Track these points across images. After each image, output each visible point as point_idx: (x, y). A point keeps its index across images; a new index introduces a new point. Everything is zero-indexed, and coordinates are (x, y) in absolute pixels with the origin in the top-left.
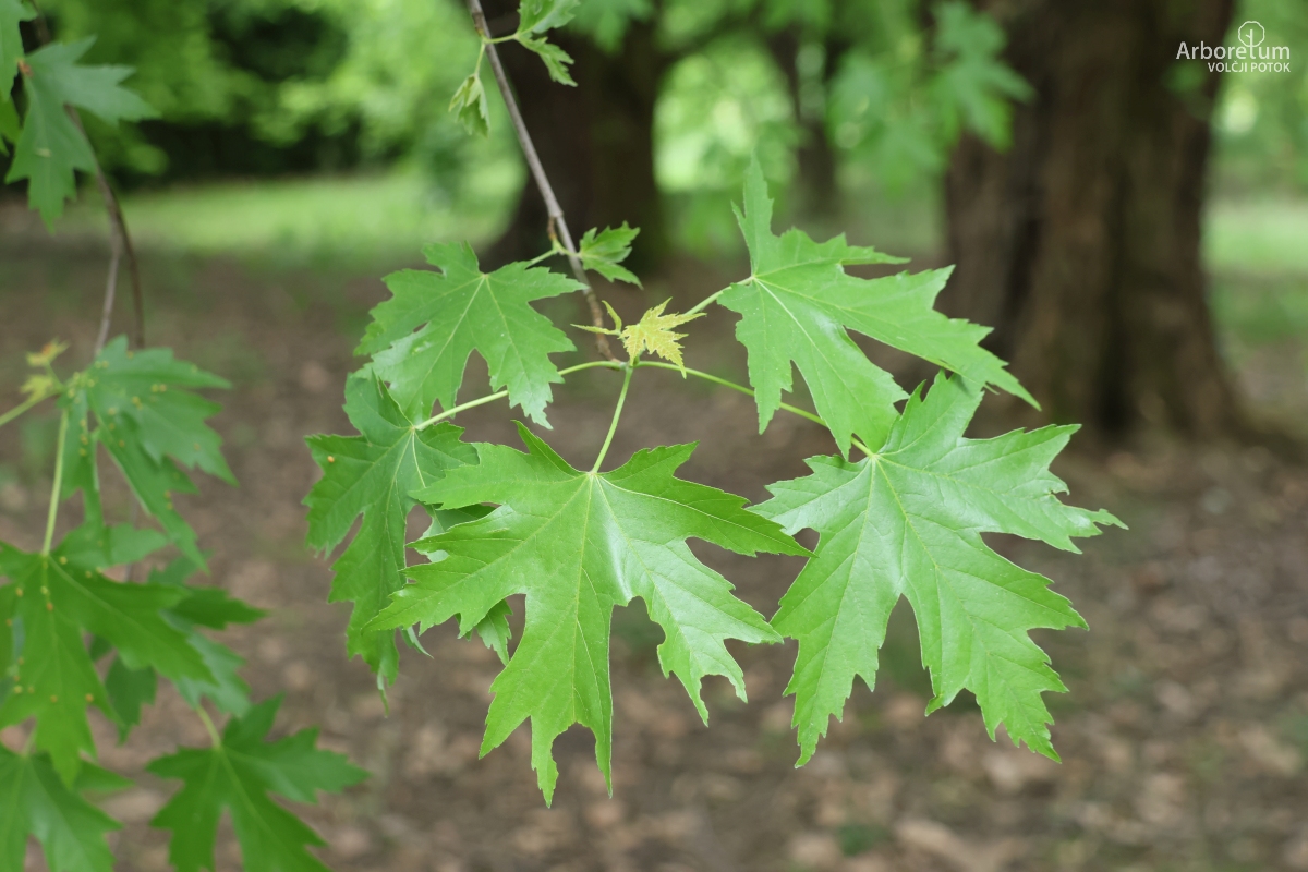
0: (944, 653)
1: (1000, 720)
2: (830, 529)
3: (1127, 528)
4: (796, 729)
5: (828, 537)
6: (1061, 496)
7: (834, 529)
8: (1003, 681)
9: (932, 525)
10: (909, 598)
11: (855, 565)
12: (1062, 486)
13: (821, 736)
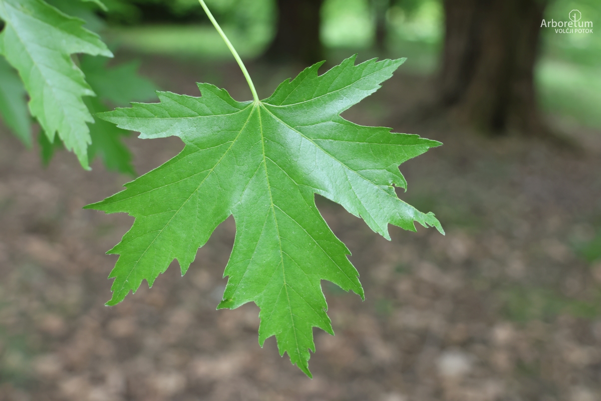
0: (247, 271)
1: (274, 334)
2: (196, 144)
3: (444, 234)
4: (112, 280)
5: (191, 151)
6: (399, 191)
7: (199, 145)
8: (288, 307)
9: (282, 171)
10: (236, 220)
11: (207, 179)
12: (403, 183)
13: (131, 291)
